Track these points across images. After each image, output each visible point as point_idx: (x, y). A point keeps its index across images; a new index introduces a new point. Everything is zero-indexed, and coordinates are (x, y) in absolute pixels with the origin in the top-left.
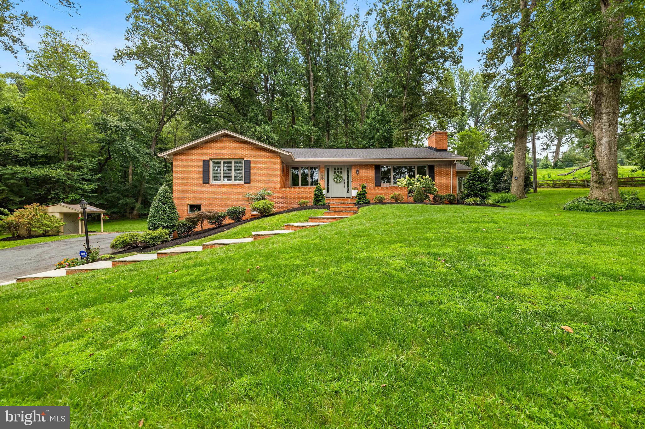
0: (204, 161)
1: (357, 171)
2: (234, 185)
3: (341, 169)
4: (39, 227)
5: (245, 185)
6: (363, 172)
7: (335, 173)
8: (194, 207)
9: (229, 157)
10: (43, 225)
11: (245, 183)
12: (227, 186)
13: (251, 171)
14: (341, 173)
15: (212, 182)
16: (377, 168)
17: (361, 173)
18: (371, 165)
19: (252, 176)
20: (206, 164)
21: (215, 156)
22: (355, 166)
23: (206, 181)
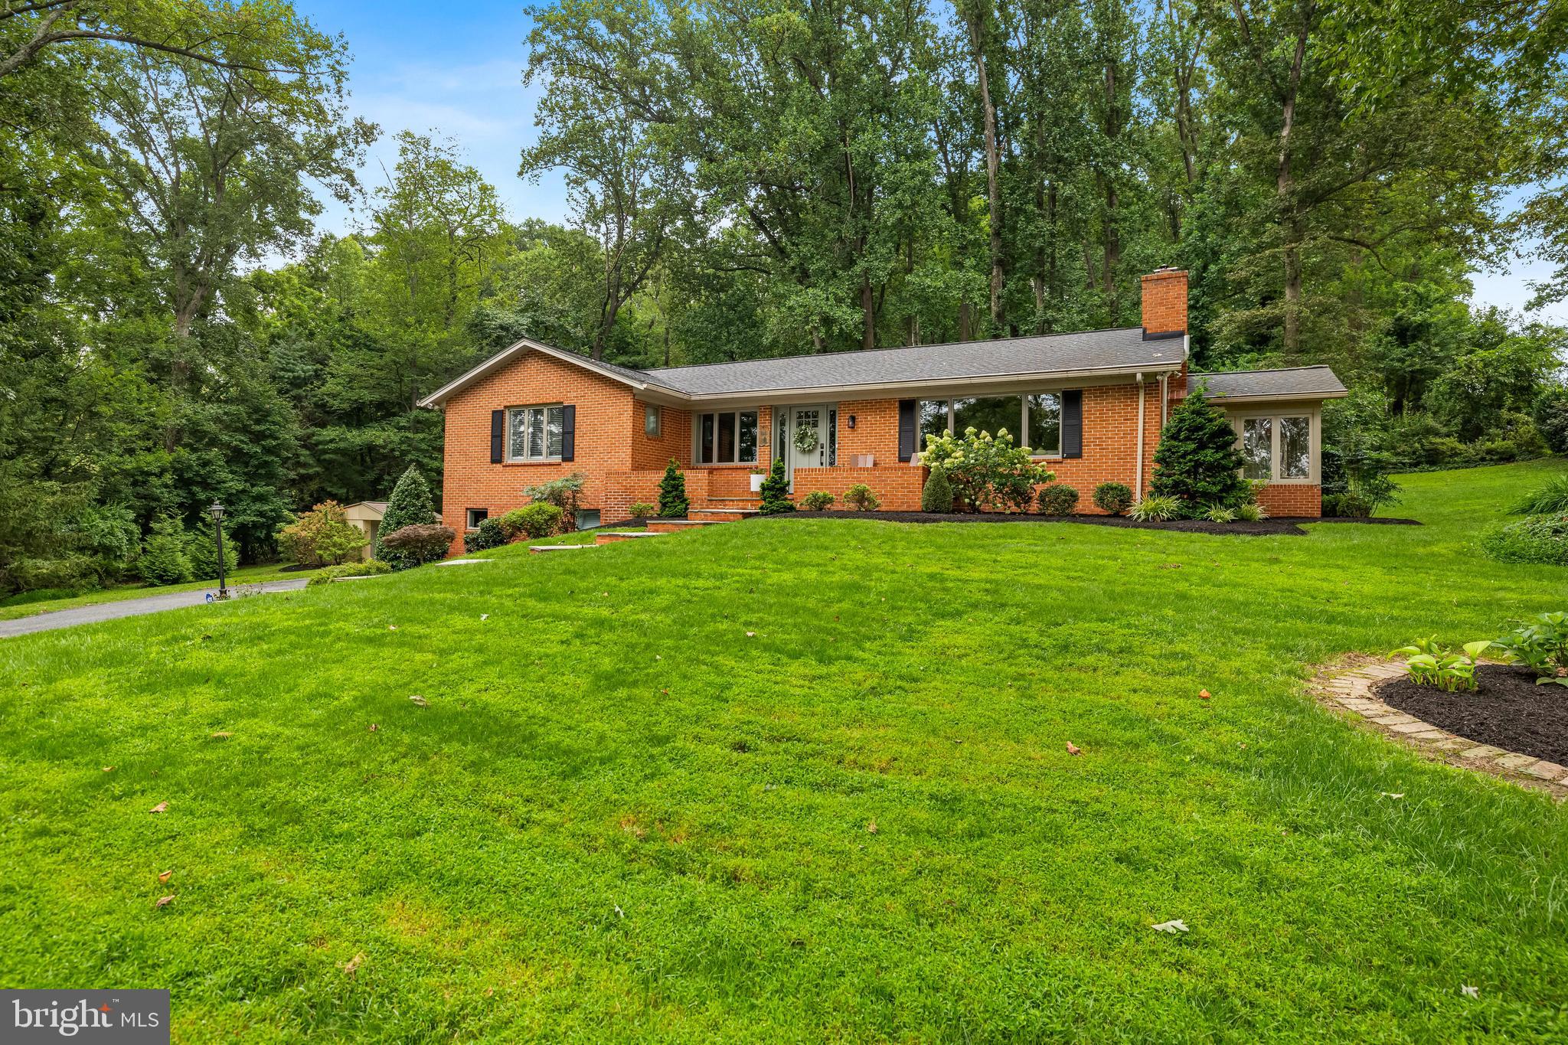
0: (494, 412)
1: (853, 419)
2: (544, 465)
3: (816, 415)
4: (326, 549)
5: (564, 464)
6: (869, 422)
7: (800, 424)
8: (479, 515)
9: (538, 401)
10: (334, 545)
11: (564, 460)
12: (532, 469)
13: (577, 431)
14: (815, 425)
15: (509, 459)
16: (908, 407)
17: (861, 425)
18: (888, 401)
19: (577, 442)
20: (498, 417)
21: (513, 400)
22: (847, 404)
23: (497, 458)
